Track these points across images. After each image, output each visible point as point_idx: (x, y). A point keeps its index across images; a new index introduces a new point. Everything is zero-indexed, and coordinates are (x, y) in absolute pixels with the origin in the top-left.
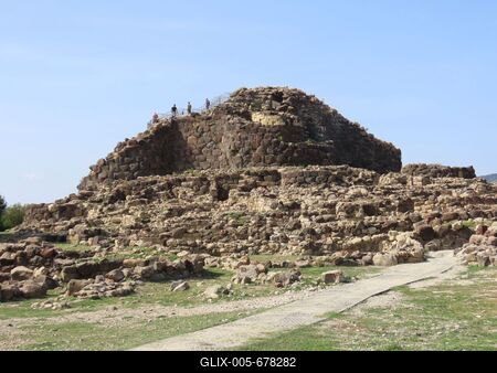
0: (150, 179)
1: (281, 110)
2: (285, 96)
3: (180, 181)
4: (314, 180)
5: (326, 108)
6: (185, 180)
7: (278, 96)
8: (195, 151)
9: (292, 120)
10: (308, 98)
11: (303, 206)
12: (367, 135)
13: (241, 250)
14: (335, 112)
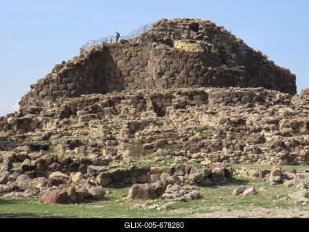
0: (93, 96)
1: (198, 39)
2: (201, 26)
3: (119, 99)
4: (239, 100)
5: (234, 38)
6: (124, 98)
7: (195, 27)
8: (124, 73)
9: (210, 47)
10: (219, 28)
11: (248, 122)
12: (268, 62)
13: (223, 159)
14: (241, 42)
